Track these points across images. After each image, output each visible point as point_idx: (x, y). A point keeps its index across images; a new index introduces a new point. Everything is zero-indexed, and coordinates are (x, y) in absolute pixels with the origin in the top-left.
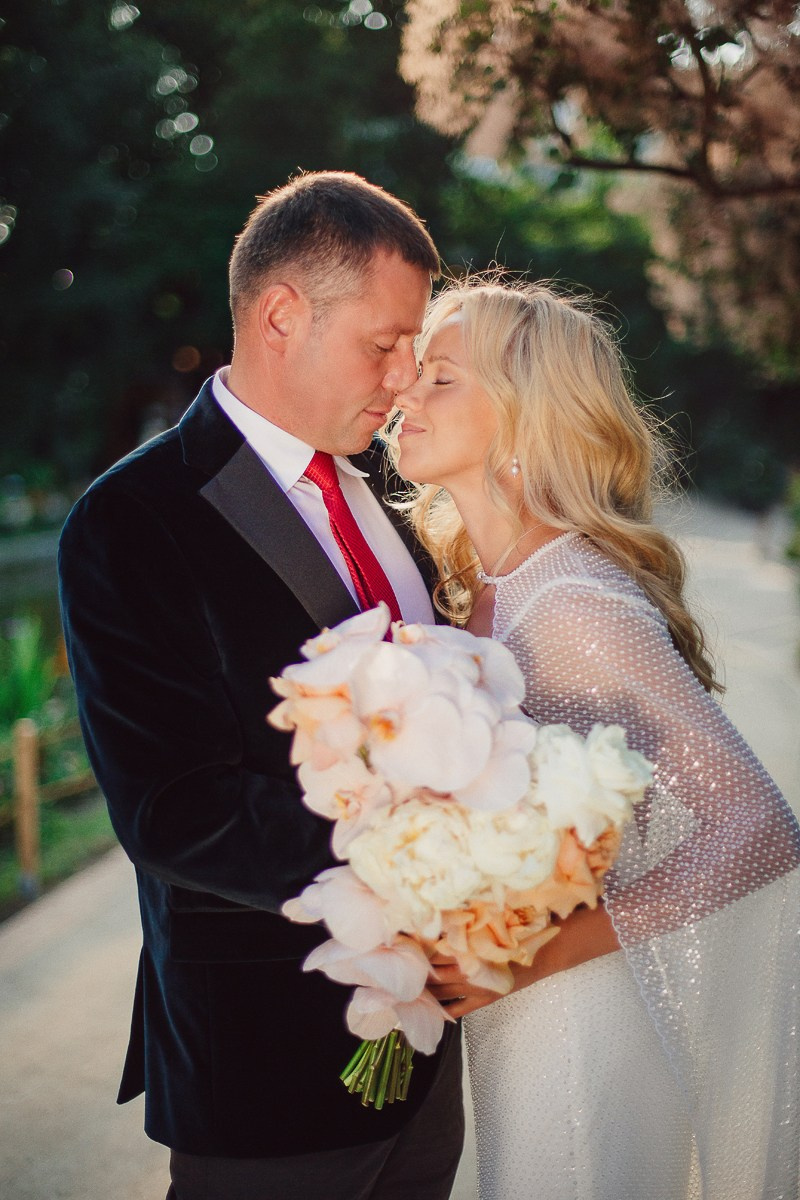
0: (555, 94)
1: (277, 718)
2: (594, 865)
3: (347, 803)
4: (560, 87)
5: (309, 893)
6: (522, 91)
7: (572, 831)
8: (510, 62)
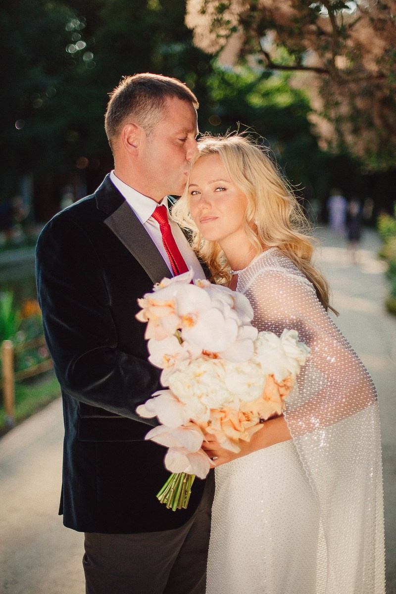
0: (261, 34)
1: (140, 317)
2: (281, 393)
3: (168, 361)
4: (263, 30)
5: (149, 402)
6: (245, 32)
7: (272, 376)
8: (239, 18)
